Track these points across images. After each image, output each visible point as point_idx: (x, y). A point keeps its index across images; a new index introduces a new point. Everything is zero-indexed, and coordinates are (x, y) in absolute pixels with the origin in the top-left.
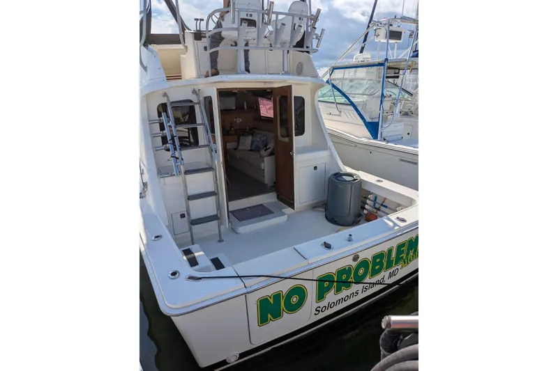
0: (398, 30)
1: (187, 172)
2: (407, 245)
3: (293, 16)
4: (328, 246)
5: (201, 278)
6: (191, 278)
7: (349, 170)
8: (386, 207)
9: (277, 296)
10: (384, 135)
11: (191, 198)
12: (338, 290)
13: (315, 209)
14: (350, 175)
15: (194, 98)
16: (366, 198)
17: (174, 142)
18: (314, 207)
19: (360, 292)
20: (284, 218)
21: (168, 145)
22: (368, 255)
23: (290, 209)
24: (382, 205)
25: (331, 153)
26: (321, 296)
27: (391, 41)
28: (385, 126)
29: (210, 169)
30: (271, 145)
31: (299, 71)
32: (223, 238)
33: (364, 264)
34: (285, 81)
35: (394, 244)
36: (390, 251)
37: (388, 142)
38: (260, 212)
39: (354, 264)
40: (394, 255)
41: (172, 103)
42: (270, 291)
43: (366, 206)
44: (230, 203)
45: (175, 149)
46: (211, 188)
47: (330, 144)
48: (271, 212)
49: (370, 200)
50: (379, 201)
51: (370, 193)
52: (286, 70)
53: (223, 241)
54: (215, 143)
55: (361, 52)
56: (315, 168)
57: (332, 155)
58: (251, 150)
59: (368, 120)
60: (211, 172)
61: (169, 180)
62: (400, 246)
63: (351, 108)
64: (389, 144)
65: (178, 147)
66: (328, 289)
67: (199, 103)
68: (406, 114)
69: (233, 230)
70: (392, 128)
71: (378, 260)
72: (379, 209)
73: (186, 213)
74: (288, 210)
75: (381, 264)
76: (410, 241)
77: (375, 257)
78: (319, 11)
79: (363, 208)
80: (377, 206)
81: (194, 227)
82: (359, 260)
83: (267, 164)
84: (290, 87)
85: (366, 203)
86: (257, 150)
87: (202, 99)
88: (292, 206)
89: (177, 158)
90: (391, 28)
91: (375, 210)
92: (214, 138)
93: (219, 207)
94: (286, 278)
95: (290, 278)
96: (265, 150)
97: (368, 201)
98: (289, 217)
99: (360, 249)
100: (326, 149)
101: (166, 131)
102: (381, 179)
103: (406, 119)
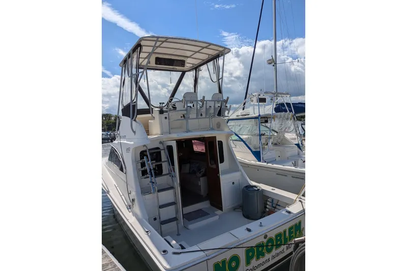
0: (264, 97)
1: (159, 191)
2: (294, 228)
3: (215, 101)
4: (249, 230)
5: (181, 253)
6: (174, 253)
7: (254, 183)
8: (279, 206)
9: (224, 262)
10: (264, 159)
11: (161, 207)
12: (258, 258)
13: (236, 210)
14: (255, 187)
15: (161, 147)
16: (267, 201)
17: (151, 173)
18: (234, 209)
19: (270, 259)
20: (217, 218)
21: (148, 175)
22: (272, 235)
23: (220, 211)
24: (277, 205)
25: (242, 173)
26: (248, 263)
27: (260, 103)
28: (264, 153)
29: (172, 188)
30: (203, 170)
31: (219, 126)
32: (180, 233)
33: (271, 240)
34: (212, 134)
35: (287, 227)
36: (285, 232)
37: (268, 163)
38: (200, 214)
39: (265, 241)
40: (287, 234)
41: (149, 150)
42: (219, 259)
43: (267, 206)
44: (184, 209)
45: (152, 176)
46: (172, 200)
47: (241, 168)
48: (208, 214)
49: (269, 202)
50: (275, 202)
51: (269, 198)
52: (211, 127)
53: (180, 235)
54: (174, 171)
55: (243, 109)
56: (233, 183)
57: (242, 175)
58: (189, 173)
59: (254, 150)
60: (172, 190)
61: (148, 196)
62: (290, 229)
63: (242, 142)
64: (269, 164)
65: (154, 176)
66: (252, 257)
67: (164, 149)
68: (276, 144)
69: (186, 227)
70: (269, 154)
71: (279, 238)
72: (275, 208)
73: (157, 217)
74: (219, 212)
75: (280, 240)
76: (296, 225)
77: (277, 236)
78: (228, 98)
79: (266, 207)
80: (274, 205)
81: (163, 226)
82: (268, 238)
83: (202, 182)
84: (215, 137)
85: (267, 204)
86: (194, 172)
87: (165, 147)
88: (221, 209)
89: (153, 183)
90: (260, 97)
91: (273, 208)
92: (174, 169)
93: (177, 212)
94: (232, 248)
95: (234, 248)
96: (200, 173)
97: (268, 203)
98: (220, 216)
99: (267, 231)
100: (239, 171)
101: (147, 167)
102: (274, 188)
103: (276, 147)
